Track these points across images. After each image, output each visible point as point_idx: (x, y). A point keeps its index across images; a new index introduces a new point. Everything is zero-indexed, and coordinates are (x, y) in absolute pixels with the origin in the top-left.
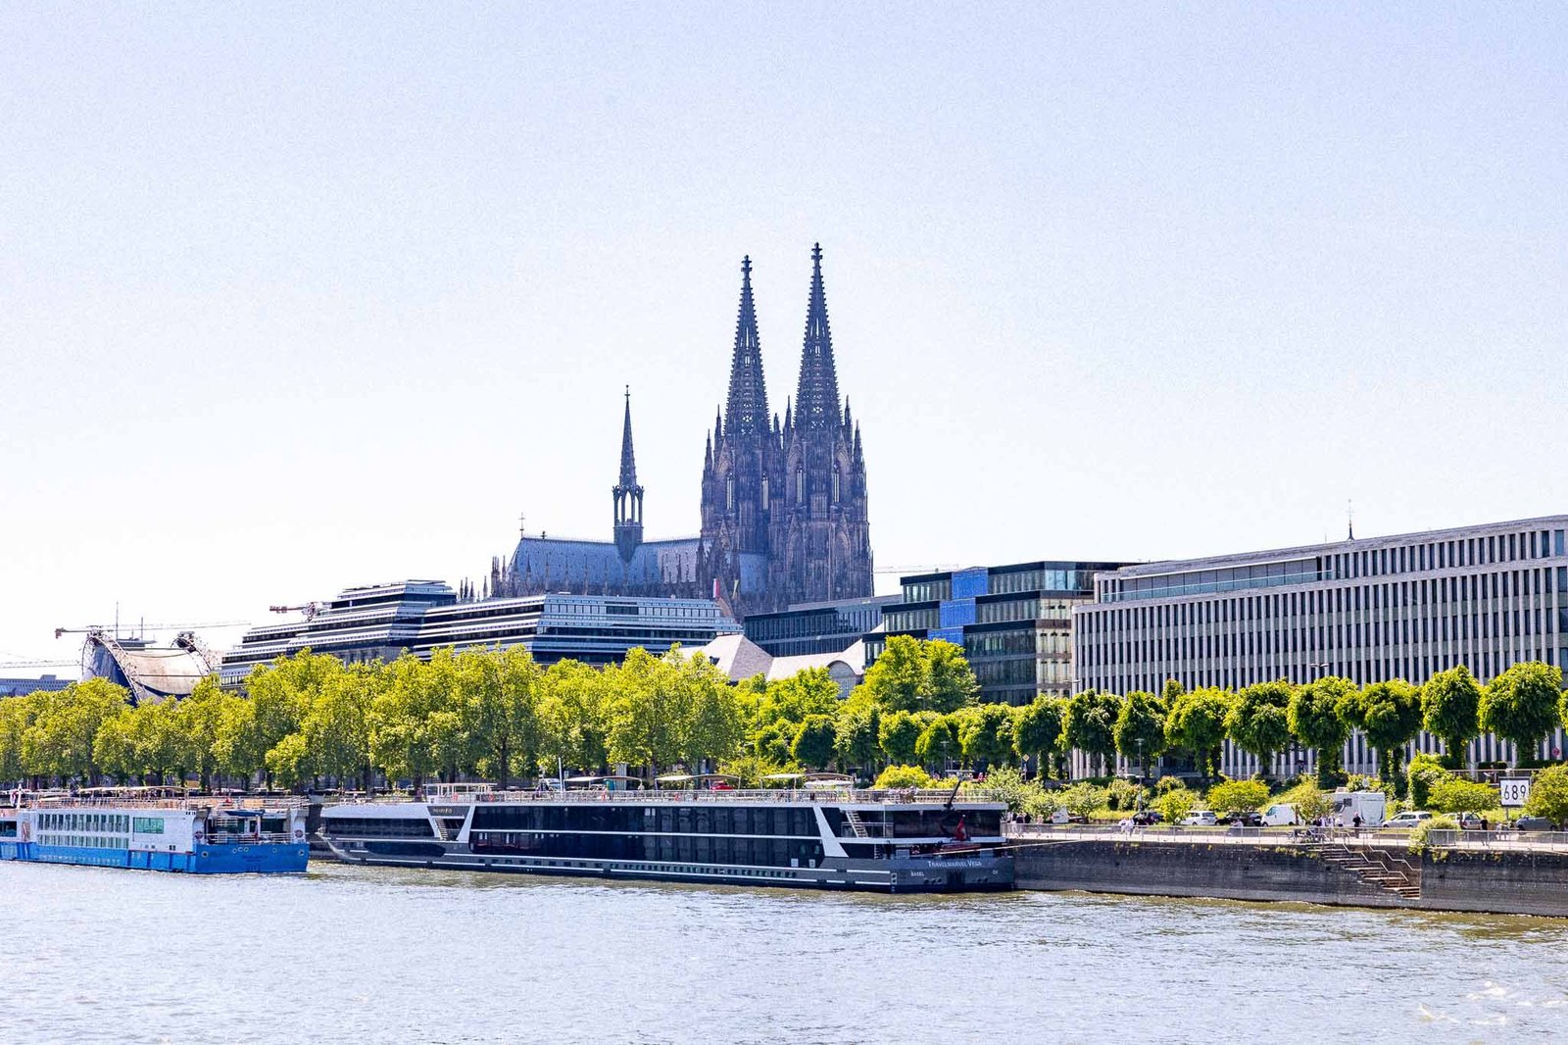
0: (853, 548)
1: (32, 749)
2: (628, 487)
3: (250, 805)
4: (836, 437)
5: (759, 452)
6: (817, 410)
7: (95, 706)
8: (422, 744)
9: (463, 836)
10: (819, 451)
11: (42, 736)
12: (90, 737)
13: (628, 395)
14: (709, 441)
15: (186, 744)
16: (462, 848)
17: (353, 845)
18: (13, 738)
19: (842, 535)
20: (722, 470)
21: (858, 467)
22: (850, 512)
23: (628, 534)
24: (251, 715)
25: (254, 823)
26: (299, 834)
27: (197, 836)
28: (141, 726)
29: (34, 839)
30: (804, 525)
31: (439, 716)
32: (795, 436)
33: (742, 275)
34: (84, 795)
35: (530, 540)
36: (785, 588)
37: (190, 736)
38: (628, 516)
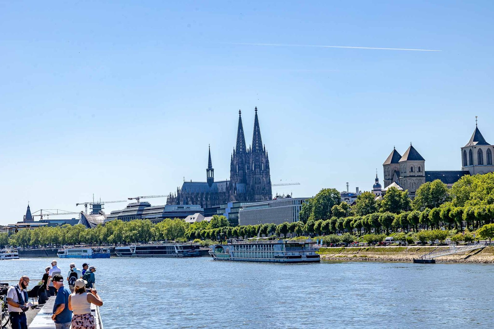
0: (267, 181)
1: (68, 238)
2: (210, 169)
3: (101, 247)
4: (261, 154)
5: (244, 158)
6: (257, 148)
7: (79, 229)
8: (132, 236)
9: (134, 252)
10: (257, 158)
11: (70, 235)
12: (78, 235)
13: (209, 146)
14: (232, 156)
15: (96, 236)
16: (134, 254)
17: (120, 254)
18: (64, 236)
19: (264, 178)
20: (235, 162)
21: (267, 162)
22: (266, 173)
23: (210, 180)
24: (106, 231)
25: (101, 250)
26: (109, 252)
27: (92, 253)
28: (87, 233)
29: (67, 254)
30: (254, 176)
31: (134, 232)
32: (252, 154)
33: (239, 114)
34: (76, 246)
35: (186, 183)
36: (250, 191)
37: (96, 235)
38: (210, 176)
